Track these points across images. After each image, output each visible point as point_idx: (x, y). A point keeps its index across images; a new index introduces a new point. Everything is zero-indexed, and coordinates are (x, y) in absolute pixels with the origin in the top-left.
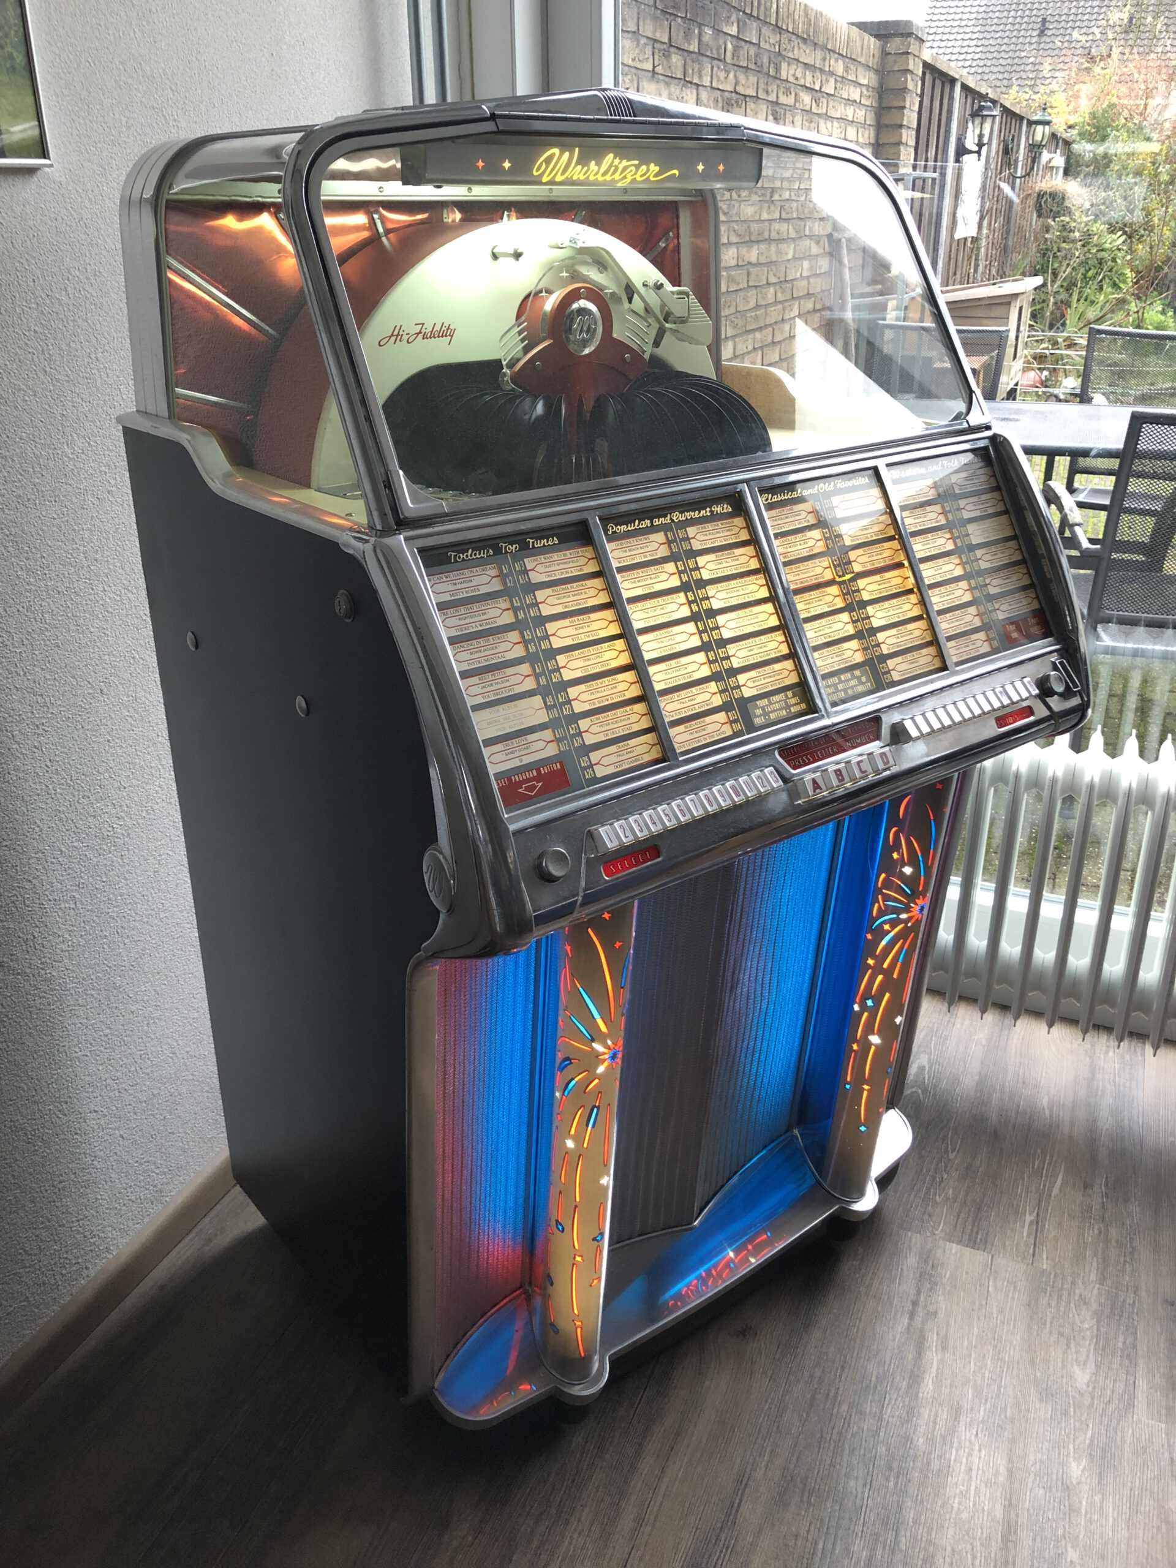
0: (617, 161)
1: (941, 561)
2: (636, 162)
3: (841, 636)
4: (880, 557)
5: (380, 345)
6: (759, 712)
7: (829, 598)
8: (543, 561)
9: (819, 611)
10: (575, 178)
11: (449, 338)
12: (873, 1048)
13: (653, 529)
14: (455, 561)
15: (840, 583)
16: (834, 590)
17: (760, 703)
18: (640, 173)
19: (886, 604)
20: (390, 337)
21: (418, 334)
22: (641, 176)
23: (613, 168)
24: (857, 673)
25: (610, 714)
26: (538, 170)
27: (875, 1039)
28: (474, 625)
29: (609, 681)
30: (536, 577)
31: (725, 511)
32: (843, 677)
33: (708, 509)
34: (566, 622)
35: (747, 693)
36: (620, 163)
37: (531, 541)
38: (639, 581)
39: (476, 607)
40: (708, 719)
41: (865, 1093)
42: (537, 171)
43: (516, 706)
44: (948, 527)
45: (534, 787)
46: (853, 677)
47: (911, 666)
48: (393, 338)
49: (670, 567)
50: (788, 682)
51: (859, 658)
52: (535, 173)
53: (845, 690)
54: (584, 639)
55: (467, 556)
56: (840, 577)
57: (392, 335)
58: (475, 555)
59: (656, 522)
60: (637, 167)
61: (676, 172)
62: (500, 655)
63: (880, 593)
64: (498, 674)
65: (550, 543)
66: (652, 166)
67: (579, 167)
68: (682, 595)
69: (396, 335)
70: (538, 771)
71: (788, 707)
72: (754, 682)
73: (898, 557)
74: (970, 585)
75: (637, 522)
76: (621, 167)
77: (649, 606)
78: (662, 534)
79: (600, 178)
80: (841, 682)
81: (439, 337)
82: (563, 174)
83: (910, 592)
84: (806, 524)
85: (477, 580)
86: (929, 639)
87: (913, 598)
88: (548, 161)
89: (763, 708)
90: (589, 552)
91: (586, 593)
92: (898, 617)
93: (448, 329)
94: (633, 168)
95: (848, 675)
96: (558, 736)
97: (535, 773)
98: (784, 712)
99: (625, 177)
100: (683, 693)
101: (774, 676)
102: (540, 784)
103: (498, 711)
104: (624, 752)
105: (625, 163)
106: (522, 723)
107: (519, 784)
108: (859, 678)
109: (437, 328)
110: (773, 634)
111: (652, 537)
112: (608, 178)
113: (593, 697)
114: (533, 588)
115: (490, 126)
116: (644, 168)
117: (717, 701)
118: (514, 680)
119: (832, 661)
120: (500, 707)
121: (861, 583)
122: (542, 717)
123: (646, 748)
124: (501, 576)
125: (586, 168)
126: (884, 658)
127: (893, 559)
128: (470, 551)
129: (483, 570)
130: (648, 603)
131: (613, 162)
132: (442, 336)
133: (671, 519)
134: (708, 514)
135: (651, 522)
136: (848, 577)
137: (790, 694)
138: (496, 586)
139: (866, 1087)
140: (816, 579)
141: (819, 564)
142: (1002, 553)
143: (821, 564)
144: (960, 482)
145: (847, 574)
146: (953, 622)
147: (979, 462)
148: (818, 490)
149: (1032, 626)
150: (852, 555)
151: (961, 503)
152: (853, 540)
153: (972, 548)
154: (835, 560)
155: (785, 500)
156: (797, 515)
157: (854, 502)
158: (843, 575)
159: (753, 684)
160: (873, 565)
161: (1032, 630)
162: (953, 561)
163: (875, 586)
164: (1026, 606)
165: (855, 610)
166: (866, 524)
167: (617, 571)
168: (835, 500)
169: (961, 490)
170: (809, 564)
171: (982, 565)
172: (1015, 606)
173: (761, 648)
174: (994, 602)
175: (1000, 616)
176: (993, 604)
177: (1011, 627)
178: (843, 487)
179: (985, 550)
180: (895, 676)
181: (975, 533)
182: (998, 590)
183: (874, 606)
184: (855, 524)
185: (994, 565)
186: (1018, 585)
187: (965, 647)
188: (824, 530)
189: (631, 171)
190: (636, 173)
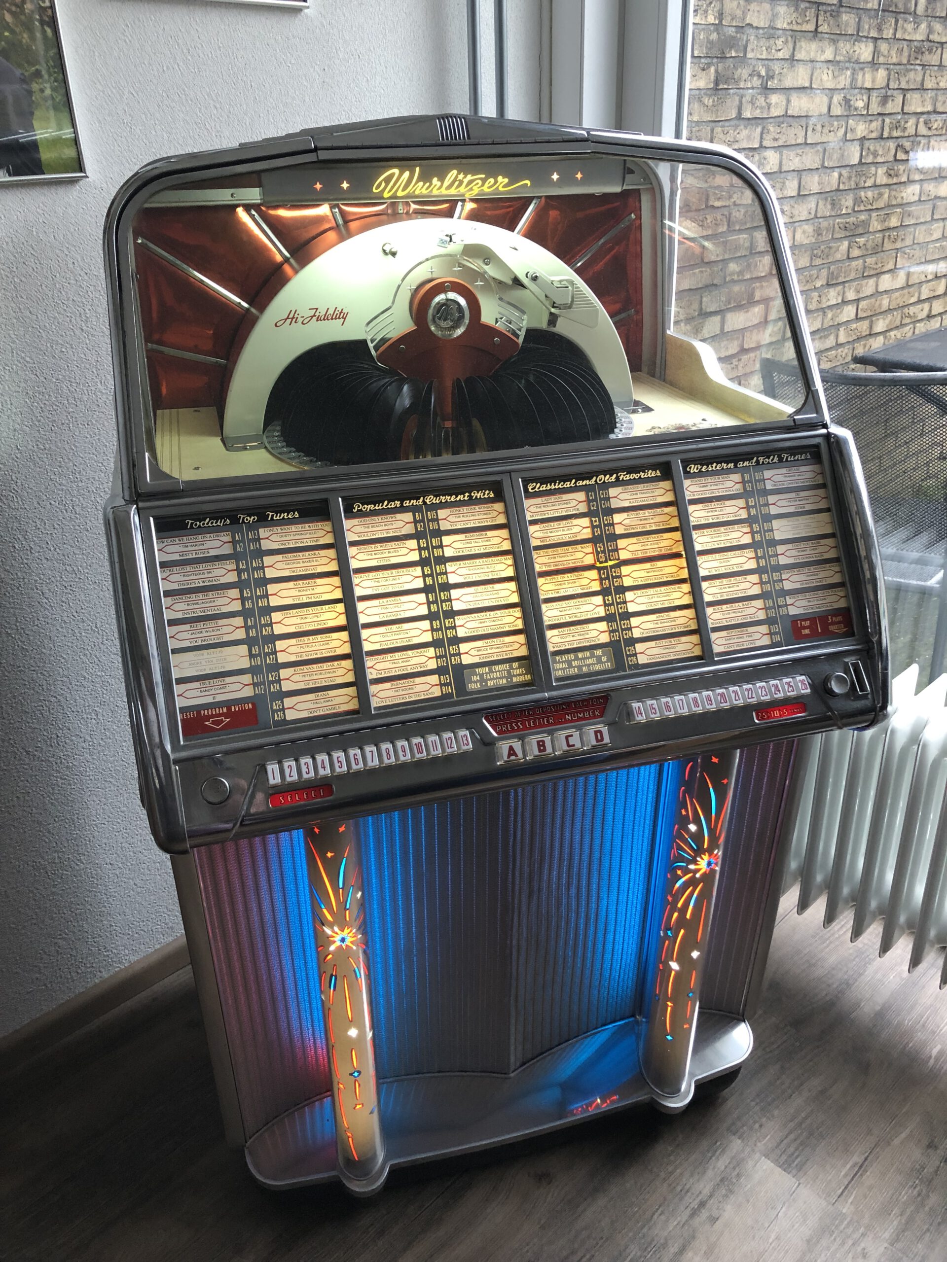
0: (461, 176)
1: (730, 554)
2: (483, 176)
3: (589, 616)
4: (656, 546)
5: (276, 325)
6: (475, 678)
7: (585, 582)
8: (279, 531)
9: (570, 592)
10: (417, 192)
11: (342, 320)
12: (673, 973)
13: (402, 509)
14: (192, 527)
15: (599, 569)
16: (594, 574)
17: (480, 670)
18: (487, 185)
19: (651, 591)
20: (286, 319)
21: (312, 317)
22: (489, 187)
23: (457, 183)
24: (599, 652)
25: (315, 667)
27: (675, 966)
28: (197, 581)
29: (322, 638)
30: (266, 545)
31: (486, 496)
32: (580, 655)
33: (467, 494)
34: (291, 584)
35: (466, 660)
36: (465, 177)
37: (271, 514)
38: (375, 554)
39: (201, 566)
40: (418, 680)
41: (669, 1009)
42: (376, 189)
43: (221, 652)
44: (749, 521)
45: (222, 721)
46: (592, 656)
47: (665, 652)
48: (289, 321)
49: (413, 544)
50: (516, 654)
51: (605, 638)
52: (374, 190)
53: (580, 667)
54: (305, 600)
55: (203, 524)
56: (601, 563)
57: (288, 318)
58: (212, 523)
59: (407, 503)
60: (484, 181)
61: (528, 182)
62: (216, 608)
63: (647, 580)
64: (210, 624)
65: (290, 516)
66: (500, 179)
67: (421, 184)
68: (419, 569)
69: (292, 318)
70: (229, 708)
71: (510, 676)
72: (478, 651)
73: (677, 547)
74: (761, 579)
75: (386, 502)
76: (466, 181)
77: (381, 576)
78: (411, 514)
79: (444, 191)
80: (577, 658)
81: (332, 319)
82: (403, 190)
83: (683, 581)
84: (574, 512)
85: (209, 545)
86: (694, 626)
87: (686, 587)
88: (388, 180)
89: (481, 676)
90: (327, 526)
91: (317, 561)
92: (663, 604)
93: (341, 312)
94: (480, 182)
95: (588, 654)
96: (255, 681)
97: (225, 710)
98: (505, 681)
99: (471, 189)
100: (397, 655)
101: (503, 647)
102: (228, 720)
103: (203, 654)
104: (322, 701)
105: (469, 177)
106: (224, 667)
107: (207, 718)
108: (599, 658)
109: (331, 312)
110: (511, 610)
111: (399, 516)
112: (453, 191)
113: (302, 650)
114: (261, 553)
115: (311, 157)
116: (492, 180)
117: (432, 665)
118: (225, 630)
119: (572, 639)
120: (205, 652)
121: (625, 570)
122: (245, 663)
123: (347, 699)
124: (234, 542)
125: (428, 184)
126: (633, 641)
127: (670, 549)
128: (208, 520)
129: (217, 536)
130: (380, 574)
131: (457, 177)
132: (336, 319)
133: (424, 501)
134: (466, 498)
135: (402, 503)
136: (610, 563)
137: (515, 665)
138: (227, 550)
139: (669, 1004)
140: (575, 563)
141: (580, 549)
142: (813, 549)
143: (583, 550)
144: (775, 478)
145: (610, 560)
146: (729, 614)
147: (806, 459)
148: (596, 481)
149: (833, 623)
150: (621, 543)
151: (772, 499)
152: (628, 530)
153: (774, 543)
154: (600, 547)
155: (555, 489)
156: (566, 504)
157: (637, 494)
158: (606, 561)
159: (477, 653)
160: (646, 553)
161: (831, 628)
162: (745, 555)
163: (644, 574)
164: (828, 605)
165: (611, 594)
166: (647, 514)
167: (353, 544)
168: (613, 492)
169: (775, 485)
170: (570, 549)
171: (783, 560)
172: (816, 603)
173: (494, 621)
174: (787, 597)
175: (793, 611)
176: (785, 599)
177: (803, 623)
178: (628, 478)
179: (790, 546)
180: (642, 660)
181: (782, 529)
182: (798, 586)
183: (635, 592)
184: (633, 514)
185: (798, 561)
186: (824, 583)
187: (737, 638)
188: (593, 519)
189: (478, 184)
190: (483, 185)
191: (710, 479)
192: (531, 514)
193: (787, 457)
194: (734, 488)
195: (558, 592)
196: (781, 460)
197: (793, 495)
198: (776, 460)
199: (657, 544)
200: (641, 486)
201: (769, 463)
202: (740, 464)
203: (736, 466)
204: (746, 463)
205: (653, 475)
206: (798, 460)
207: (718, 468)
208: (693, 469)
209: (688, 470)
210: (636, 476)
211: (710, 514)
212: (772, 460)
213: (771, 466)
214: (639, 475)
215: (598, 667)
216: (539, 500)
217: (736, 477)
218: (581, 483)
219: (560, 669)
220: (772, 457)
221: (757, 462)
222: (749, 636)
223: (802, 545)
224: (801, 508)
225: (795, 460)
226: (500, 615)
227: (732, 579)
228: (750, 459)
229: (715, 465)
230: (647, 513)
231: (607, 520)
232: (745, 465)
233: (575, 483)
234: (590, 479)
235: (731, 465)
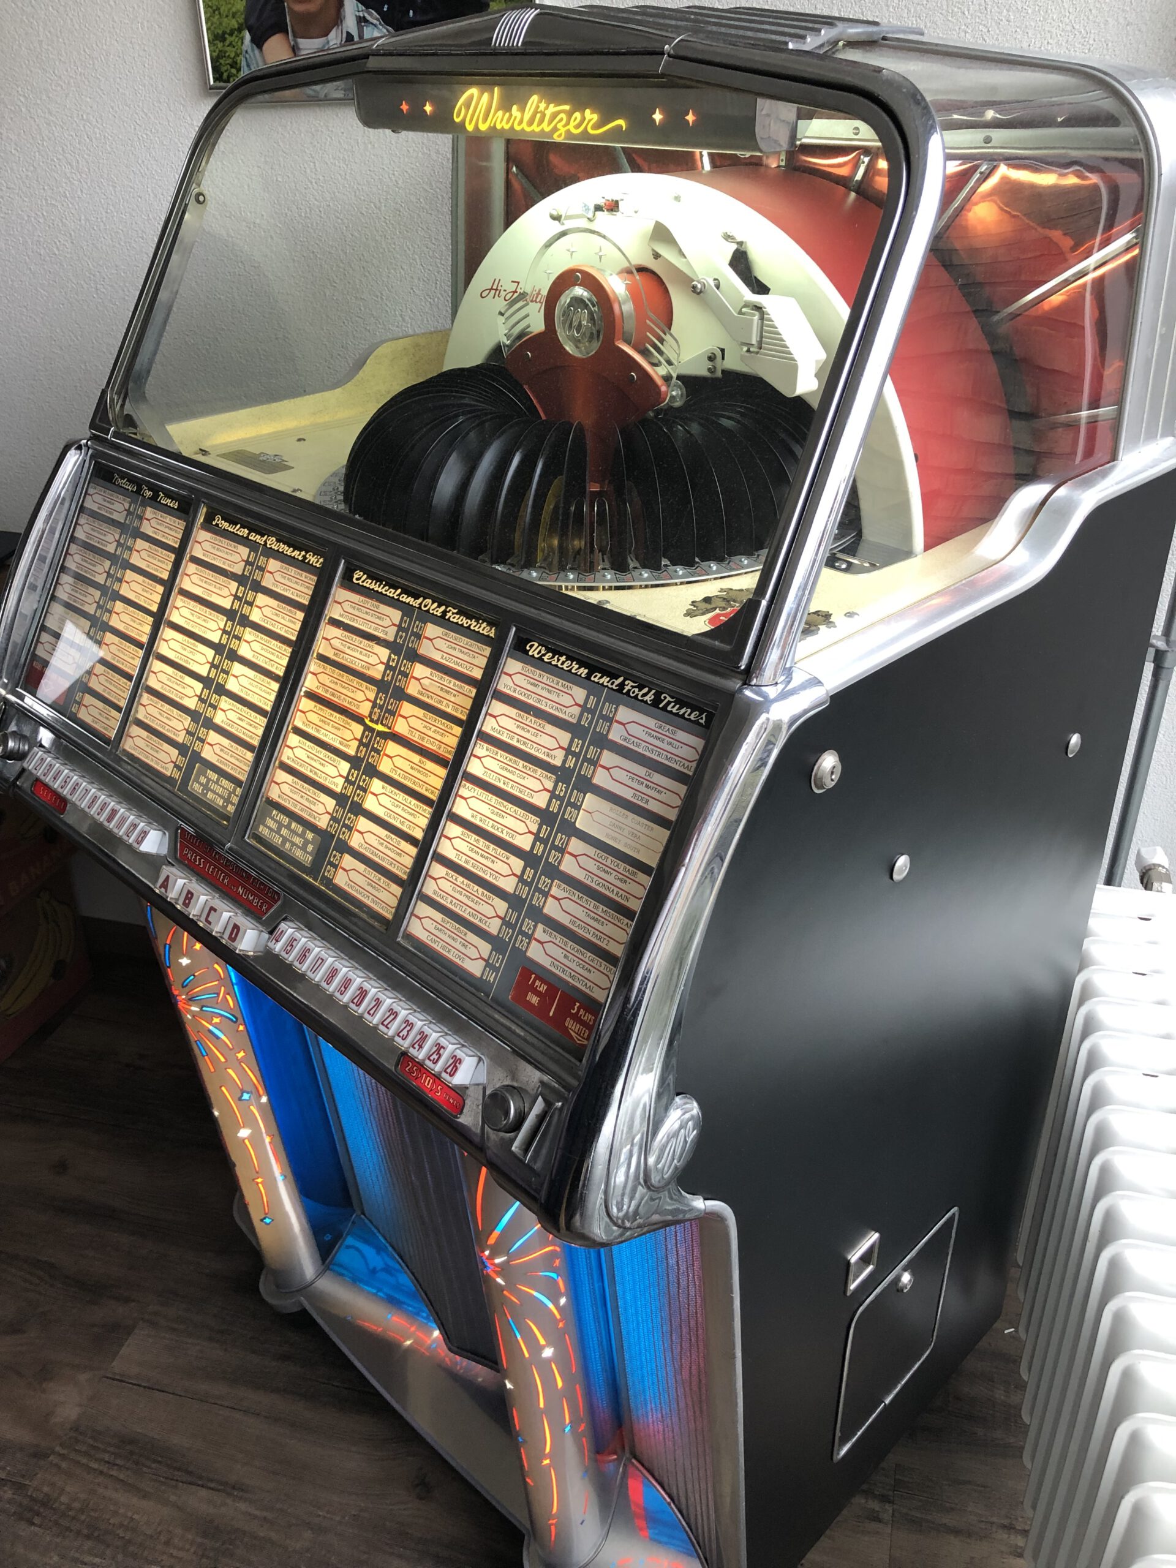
0: (542, 106)
1: (511, 808)
2: (567, 107)
3: (327, 783)
4: (438, 737)
5: (483, 295)
6: (203, 780)
7: (348, 735)
8: (159, 517)
9: (329, 739)
10: (499, 126)
13: (244, 541)
15: (367, 728)
16: (358, 729)
17: (210, 773)
18: (572, 124)
19: (401, 796)
20: (492, 288)
22: (576, 127)
23: (538, 116)
24: (310, 836)
25: (117, 677)
26: (458, 115)
28: (95, 539)
30: (145, 527)
31: (317, 565)
32: (294, 825)
33: (303, 553)
34: (140, 579)
35: (207, 754)
36: (547, 108)
38: (204, 583)
40: (165, 746)
44: (559, 773)
46: (302, 835)
47: (367, 888)
48: (493, 292)
49: (234, 587)
52: (456, 118)
53: (285, 840)
54: (142, 602)
55: (122, 483)
56: (372, 721)
58: (126, 485)
59: (253, 537)
60: (570, 114)
61: (622, 122)
62: (93, 573)
63: (405, 778)
65: (172, 505)
66: (589, 114)
67: (500, 113)
69: (495, 290)
72: (222, 750)
73: (448, 750)
75: (239, 526)
76: (548, 113)
77: (196, 610)
78: (247, 550)
79: (526, 127)
80: (288, 827)
82: (484, 121)
84: (382, 635)
85: (116, 506)
89: (209, 780)
90: (181, 526)
92: (402, 823)
94: (563, 115)
95: (300, 829)
96: (80, 662)
97: (55, 677)
98: (222, 802)
99: (556, 128)
100: (166, 707)
101: (241, 762)
102: (52, 688)
104: (104, 715)
105: (552, 109)
108: (306, 842)
111: (240, 549)
112: (536, 128)
113: (116, 653)
116: (577, 115)
117: (182, 737)
118: (88, 598)
119: (299, 799)
120: (70, 613)
121: (392, 748)
124: (128, 511)
125: (507, 115)
126: (345, 848)
128: (126, 480)
129: (123, 500)
130: (199, 608)
131: (538, 107)
133: (266, 542)
134: (300, 558)
135: (249, 534)
136: (379, 728)
138: (121, 517)
140: (350, 703)
141: (364, 689)
142: (621, 880)
143: (366, 691)
144: (633, 729)
145: (382, 724)
146: (461, 893)
147: (697, 723)
148: (420, 604)
149: (576, 1018)
150: (407, 708)
151: (608, 758)
152: (421, 694)
153: (570, 830)
154: (381, 699)
155: (377, 591)
156: (379, 618)
157: (455, 649)
158: (376, 722)
159: (218, 752)
160: (423, 739)
161: (569, 1023)
162: (528, 822)
163: (406, 766)
164: (589, 984)
165: (359, 771)
166: (451, 686)
167: (195, 560)
168: (432, 630)
169: (625, 740)
170: (356, 681)
171: (568, 866)
172: (573, 966)
173: (251, 725)
174: (540, 927)
175: (535, 952)
176: (535, 927)
177: (538, 983)
178: (455, 620)
179: (591, 851)
180: (340, 880)
181: (596, 816)
182: (565, 920)
183: (386, 785)
184: (437, 675)
185: (588, 882)
186: (603, 945)
187: (449, 936)
188: (393, 656)
189: (561, 120)
190: (568, 123)
191: (546, 678)
192: (342, 612)
193: (669, 703)
194: (568, 710)
195: (318, 731)
196: (656, 702)
197: (642, 771)
198: (649, 698)
199: (442, 735)
200: (464, 641)
201: (636, 697)
202: (596, 678)
203: (588, 677)
204: (605, 680)
205: (485, 632)
206: (683, 716)
207: (564, 666)
208: (535, 650)
209: (528, 648)
210: (465, 622)
211: (518, 731)
212: (644, 695)
213: (636, 703)
214: (469, 623)
215: (298, 854)
216: (356, 598)
217: (580, 694)
218: (405, 598)
219: (269, 828)
220: (646, 690)
221: (622, 685)
222: (463, 945)
223: (610, 860)
224: (642, 799)
225: (677, 715)
226: (257, 721)
227: (492, 846)
228: (613, 676)
229: (563, 658)
230: (452, 683)
231: (405, 665)
232: (601, 681)
233: (399, 595)
234: (416, 598)
235: (583, 672)
